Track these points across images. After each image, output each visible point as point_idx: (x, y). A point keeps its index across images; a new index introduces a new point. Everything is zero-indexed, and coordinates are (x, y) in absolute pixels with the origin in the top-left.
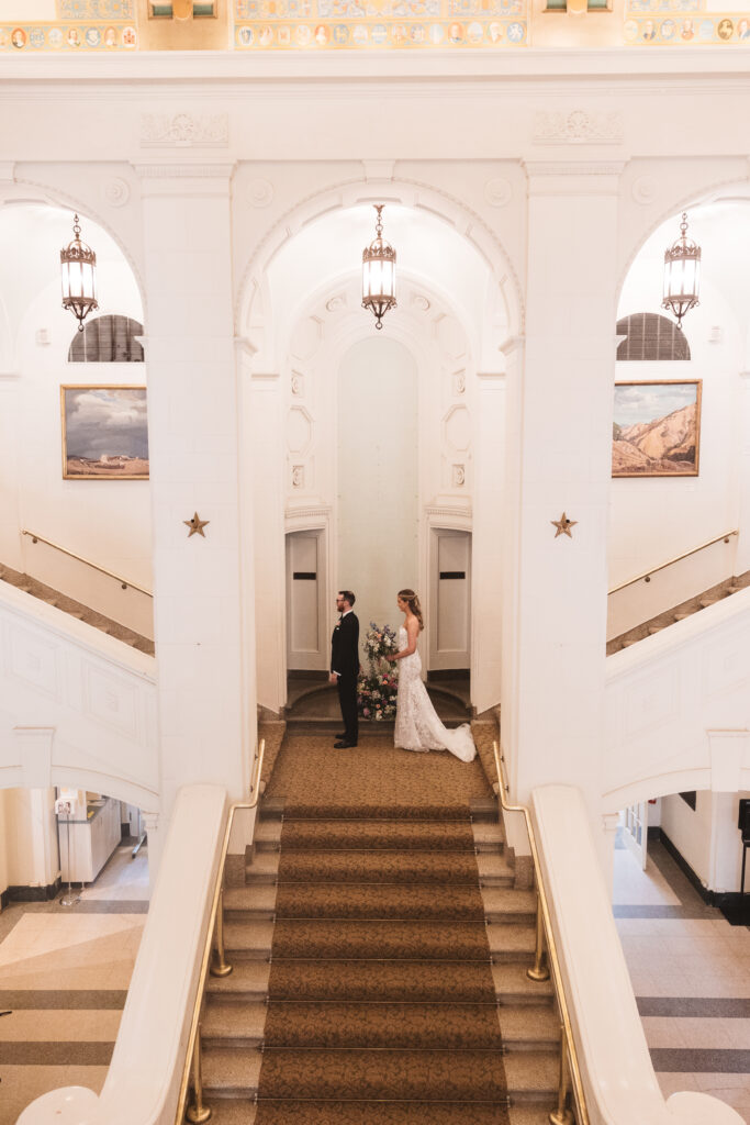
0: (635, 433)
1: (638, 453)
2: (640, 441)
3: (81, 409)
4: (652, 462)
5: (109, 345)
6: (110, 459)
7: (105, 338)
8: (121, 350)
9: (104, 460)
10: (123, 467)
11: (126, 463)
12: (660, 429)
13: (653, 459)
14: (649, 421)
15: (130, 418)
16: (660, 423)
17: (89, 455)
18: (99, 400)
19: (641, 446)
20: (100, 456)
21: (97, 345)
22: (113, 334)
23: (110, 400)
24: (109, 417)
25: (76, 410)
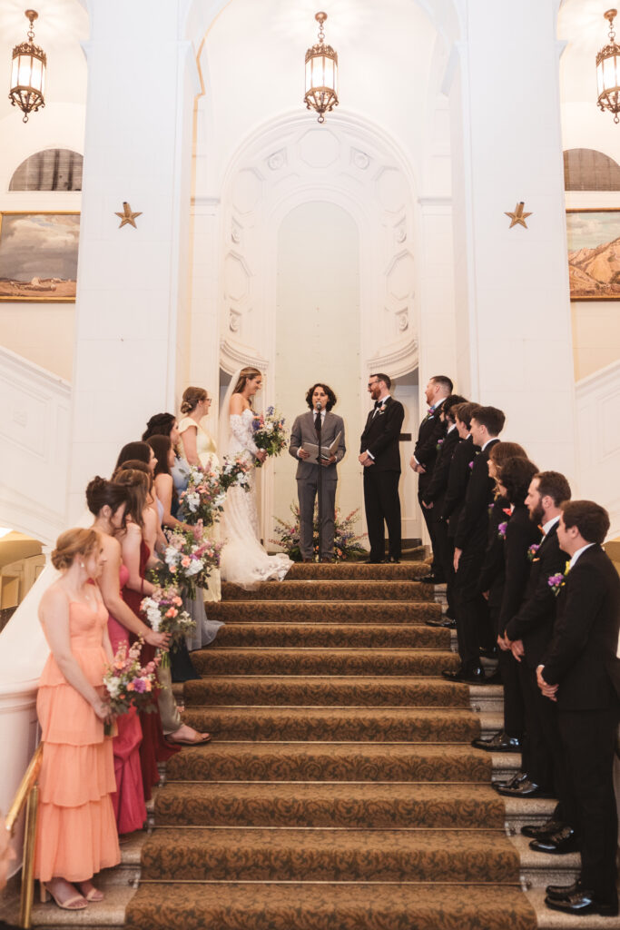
0: (581, 257)
1: (586, 277)
2: (587, 265)
3: (16, 234)
4: (601, 286)
5: (51, 175)
6: (41, 282)
7: (48, 170)
8: (62, 181)
9: (35, 282)
10: (54, 290)
11: (58, 285)
12: (607, 254)
13: (601, 283)
14: (594, 247)
15: (66, 241)
16: (606, 248)
17: (21, 277)
18: (36, 225)
19: (589, 270)
20: (32, 278)
21: (40, 175)
22: (56, 165)
23: (47, 225)
24: (45, 241)
25: (12, 234)
